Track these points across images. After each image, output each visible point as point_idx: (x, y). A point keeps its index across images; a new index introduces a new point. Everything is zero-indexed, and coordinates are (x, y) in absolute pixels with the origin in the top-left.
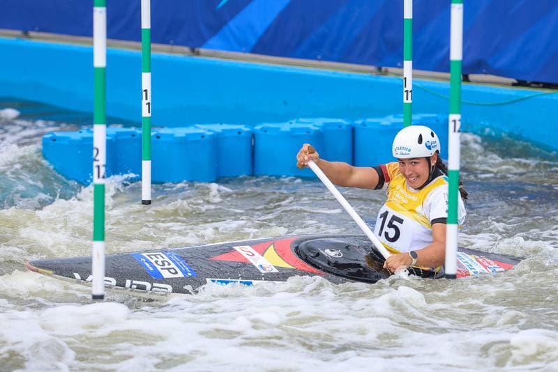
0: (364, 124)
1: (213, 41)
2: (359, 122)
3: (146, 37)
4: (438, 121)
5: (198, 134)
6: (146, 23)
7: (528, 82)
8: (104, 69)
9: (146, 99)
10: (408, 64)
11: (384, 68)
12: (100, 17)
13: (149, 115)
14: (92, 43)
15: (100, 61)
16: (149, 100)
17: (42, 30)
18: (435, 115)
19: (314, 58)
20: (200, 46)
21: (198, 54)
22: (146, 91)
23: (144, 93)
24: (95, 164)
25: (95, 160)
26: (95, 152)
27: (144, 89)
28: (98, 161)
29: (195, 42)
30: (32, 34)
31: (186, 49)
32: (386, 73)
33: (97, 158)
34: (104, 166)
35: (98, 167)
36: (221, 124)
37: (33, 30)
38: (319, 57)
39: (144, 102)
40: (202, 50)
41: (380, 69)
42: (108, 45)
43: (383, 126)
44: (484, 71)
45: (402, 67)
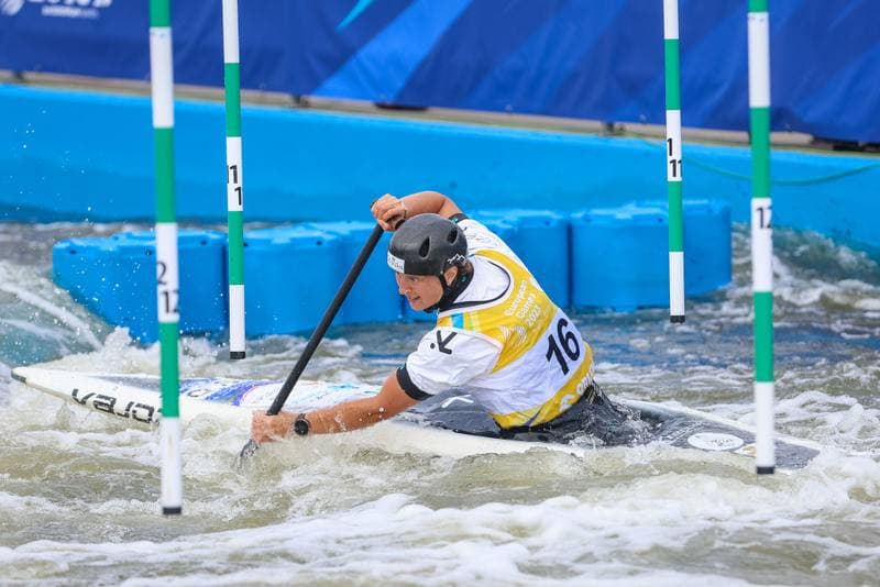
0: (587, 219)
1: (333, 83)
2: (578, 215)
3: (231, 77)
4: (710, 211)
5: (313, 239)
6: (231, 54)
7: (861, 143)
8: (170, 132)
9: (236, 181)
10: (673, 117)
11: (617, 125)
12: (161, 43)
13: (240, 208)
14: (149, 91)
15: (163, 117)
16: (240, 184)
17: (45, 69)
18: (705, 202)
19: (501, 109)
20: (309, 92)
21: (306, 105)
22: (234, 167)
23: (231, 172)
24: (161, 289)
25: (160, 282)
26: (160, 269)
27: (230, 164)
28: (165, 284)
29: (302, 85)
30: (29, 76)
31: (286, 97)
32: (621, 132)
33: (164, 279)
34: (174, 291)
35: (166, 294)
36: (349, 221)
37: (31, 69)
38: (509, 107)
39: (231, 187)
40: (313, 99)
41: (610, 126)
42: (176, 93)
43: (620, 221)
44: (788, 126)
45: (662, 121)
